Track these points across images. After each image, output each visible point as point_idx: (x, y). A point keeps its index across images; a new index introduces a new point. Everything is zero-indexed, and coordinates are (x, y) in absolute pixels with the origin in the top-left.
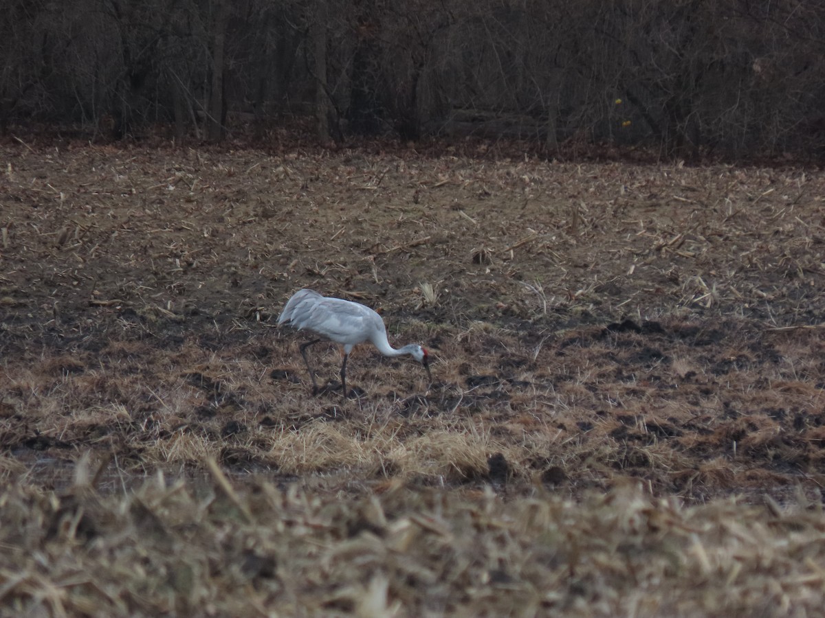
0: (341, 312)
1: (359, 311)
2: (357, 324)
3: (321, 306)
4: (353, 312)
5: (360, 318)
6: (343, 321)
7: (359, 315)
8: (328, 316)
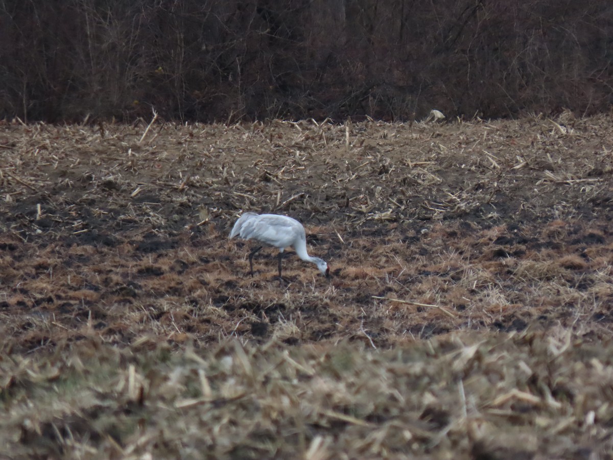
0: (276, 225)
1: (289, 222)
2: (288, 233)
3: (262, 222)
4: (284, 224)
5: (290, 228)
6: (278, 232)
7: (289, 225)
8: (267, 229)
